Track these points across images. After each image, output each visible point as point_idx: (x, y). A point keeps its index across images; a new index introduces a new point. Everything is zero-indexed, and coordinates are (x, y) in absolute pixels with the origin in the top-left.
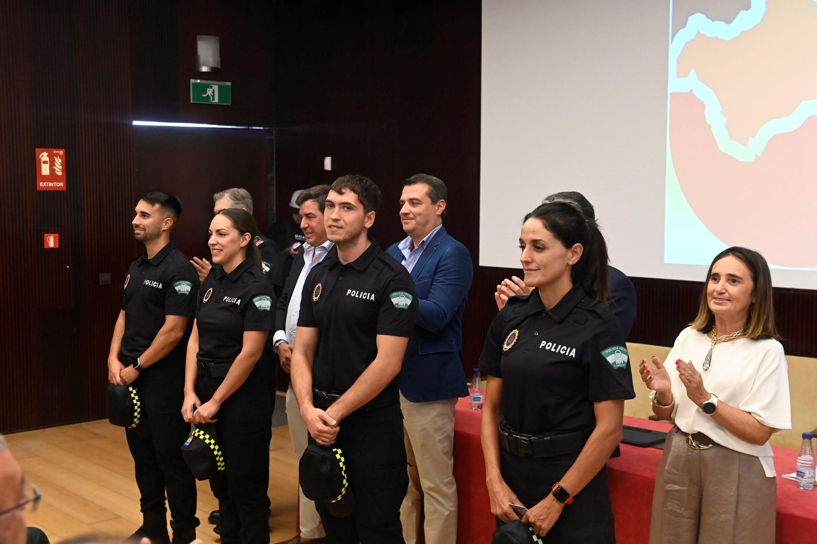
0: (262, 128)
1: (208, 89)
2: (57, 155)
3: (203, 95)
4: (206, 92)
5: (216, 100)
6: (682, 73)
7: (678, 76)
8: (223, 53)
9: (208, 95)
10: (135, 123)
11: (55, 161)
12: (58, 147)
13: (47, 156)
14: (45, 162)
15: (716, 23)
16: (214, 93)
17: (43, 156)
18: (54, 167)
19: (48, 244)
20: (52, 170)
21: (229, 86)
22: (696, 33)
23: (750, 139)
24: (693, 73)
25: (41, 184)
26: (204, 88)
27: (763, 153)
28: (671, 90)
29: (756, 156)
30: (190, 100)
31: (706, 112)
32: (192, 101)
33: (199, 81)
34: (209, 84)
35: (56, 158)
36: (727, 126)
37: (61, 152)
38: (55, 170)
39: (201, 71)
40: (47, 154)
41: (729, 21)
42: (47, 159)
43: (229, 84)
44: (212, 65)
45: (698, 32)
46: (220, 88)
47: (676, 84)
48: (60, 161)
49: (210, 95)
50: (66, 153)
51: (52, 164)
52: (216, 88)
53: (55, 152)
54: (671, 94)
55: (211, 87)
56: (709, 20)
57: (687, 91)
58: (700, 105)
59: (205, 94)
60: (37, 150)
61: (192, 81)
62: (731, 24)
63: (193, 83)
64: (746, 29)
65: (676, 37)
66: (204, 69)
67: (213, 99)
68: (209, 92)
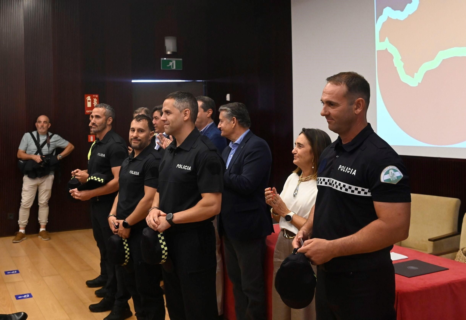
0: (202, 81)
1: (170, 63)
2: (95, 97)
3: (168, 66)
4: (169, 64)
5: (174, 68)
6: (382, 40)
7: (380, 41)
8: (179, 45)
9: (170, 66)
10: (133, 81)
11: (93, 100)
12: (95, 94)
13: (90, 98)
14: (89, 101)
15: (396, 11)
16: (173, 64)
17: (88, 98)
18: (94, 103)
19: (90, 140)
20: (92, 105)
21: (181, 61)
22: (387, 17)
23: (415, 74)
24: (387, 39)
25: (87, 111)
26: (168, 62)
27: (422, 82)
28: (377, 49)
29: (419, 83)
30: (161, 68)
31: (394, 60)
32: (161, 69)
33: (165, 59)
34: (170, 60)
35: (94, 99)
36: (404, 67)
37: (97, 96)
38: (94, 104)
39: (167, 54)
40: (90, 97)
41: (402, 10)
42: (90, 99)
43: (181, 59)
44: (172, 51)
45: (388, 17)
46: (176, 61)
47: (380, 46)
48: (96, 100)
49: (171, 66)
50: (99, 96)
51: (92, 102)
52: (174, 62)
53: (94, 96)
54: (377, 51)
55: (172, 62)
56: (393, 10)
57: (384, 49)
58: (391, 57)
59: (168, 65)
60: (85, 95)
61: (162, 59)
62: (403, 12)
63: (162, 60)
64: (410, 14)
65: (379, 20)
66: (169, 53)
67: (173, 67)
68: (171, 64)
